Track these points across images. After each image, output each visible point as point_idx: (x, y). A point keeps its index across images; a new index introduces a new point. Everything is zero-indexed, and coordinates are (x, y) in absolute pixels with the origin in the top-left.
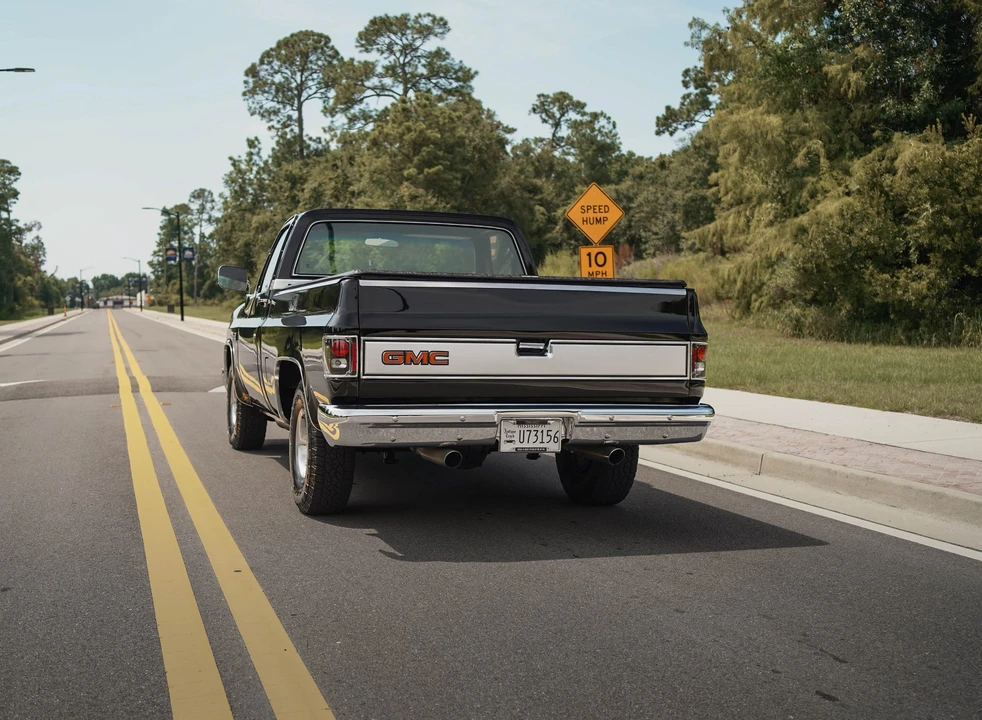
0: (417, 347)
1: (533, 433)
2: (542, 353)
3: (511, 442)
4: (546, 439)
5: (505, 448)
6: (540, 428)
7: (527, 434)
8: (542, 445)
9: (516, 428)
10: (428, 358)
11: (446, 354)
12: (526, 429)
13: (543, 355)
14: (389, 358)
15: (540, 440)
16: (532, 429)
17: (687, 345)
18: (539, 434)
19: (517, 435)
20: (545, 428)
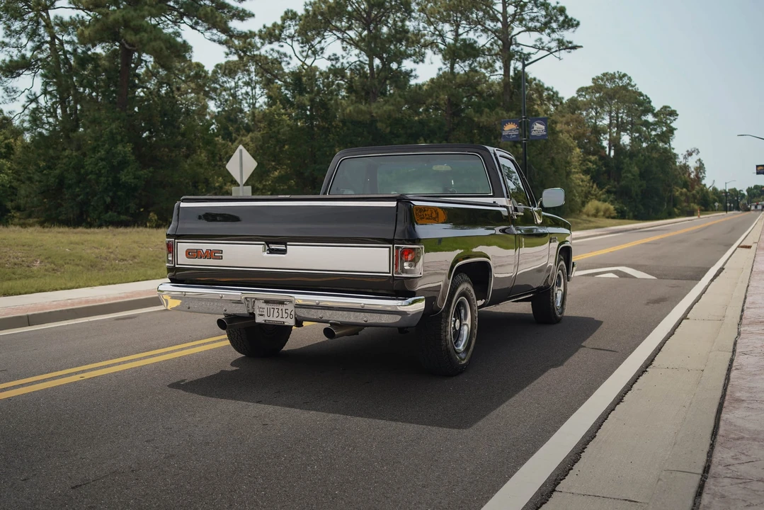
0: (204, 246)
1: (276, 311)
2: (284, 252)
3: (262, 315)
4: (285, 315)
5: (259, 320)
6: (280, 307)
7: (272, 310)
8: (282, 320)
9: (264, 305)
10: (211, 254)
11: (221, 252)
12: (271, 307)
13: (284, 254)
14: (189, 253)
15: (280, 316)
16: (275, 307)
17: (389, 247)
18: (280, 312)
19: (265, 310)
20: (284, 307)
